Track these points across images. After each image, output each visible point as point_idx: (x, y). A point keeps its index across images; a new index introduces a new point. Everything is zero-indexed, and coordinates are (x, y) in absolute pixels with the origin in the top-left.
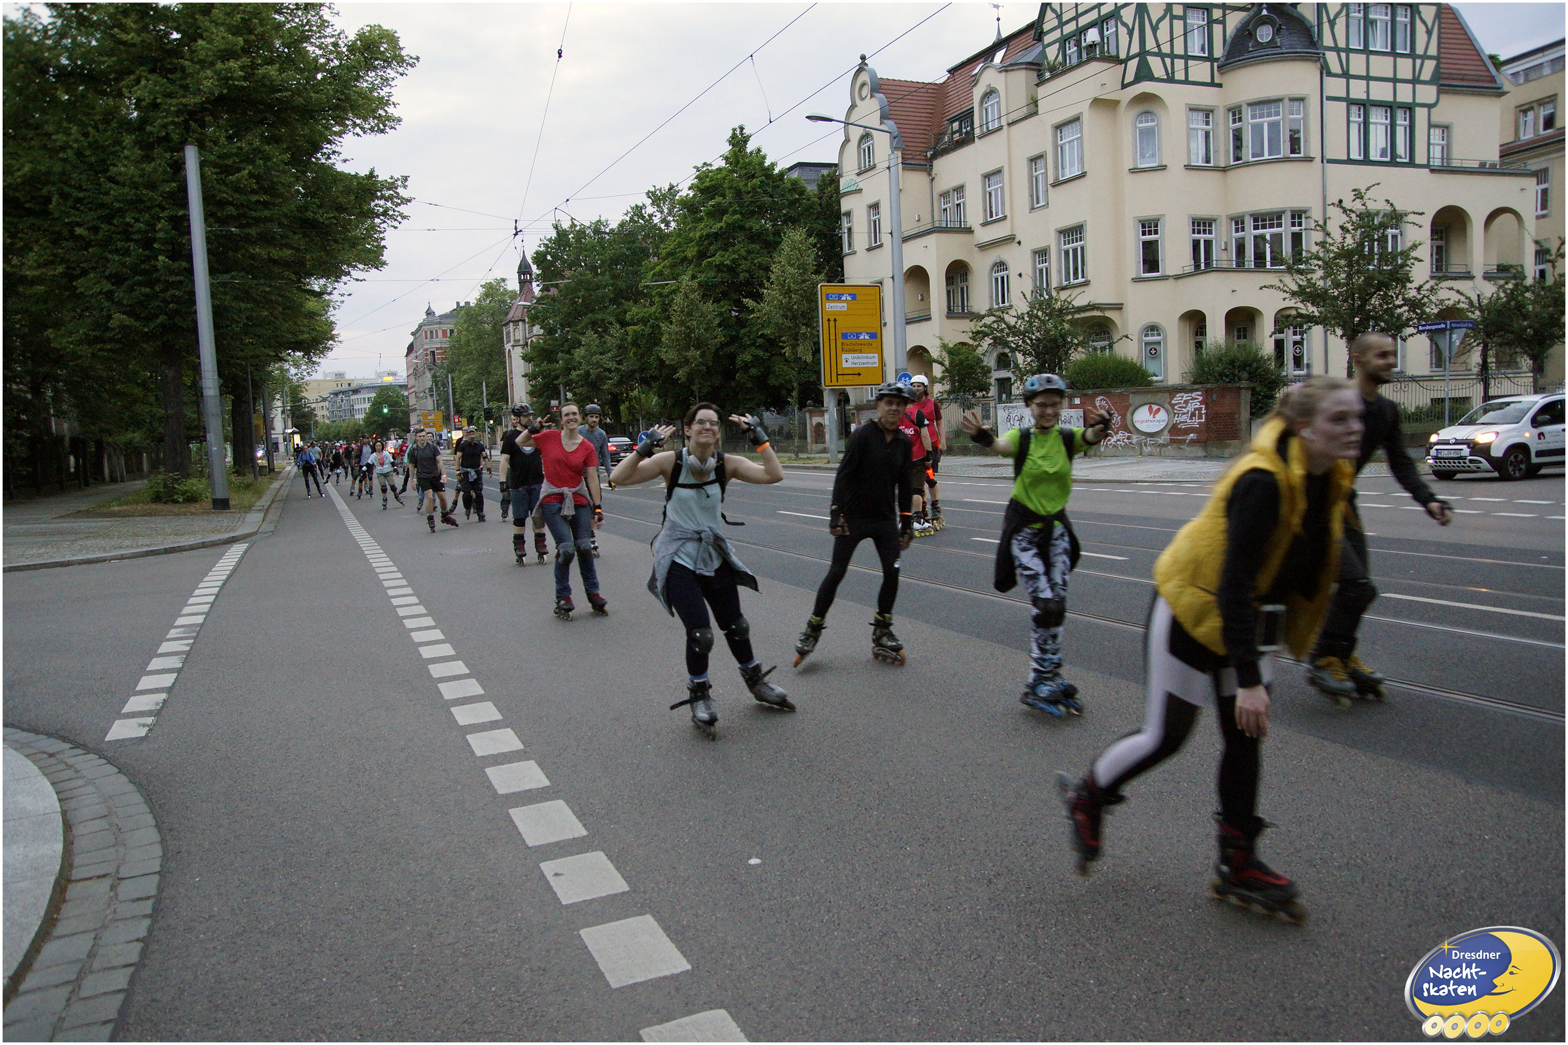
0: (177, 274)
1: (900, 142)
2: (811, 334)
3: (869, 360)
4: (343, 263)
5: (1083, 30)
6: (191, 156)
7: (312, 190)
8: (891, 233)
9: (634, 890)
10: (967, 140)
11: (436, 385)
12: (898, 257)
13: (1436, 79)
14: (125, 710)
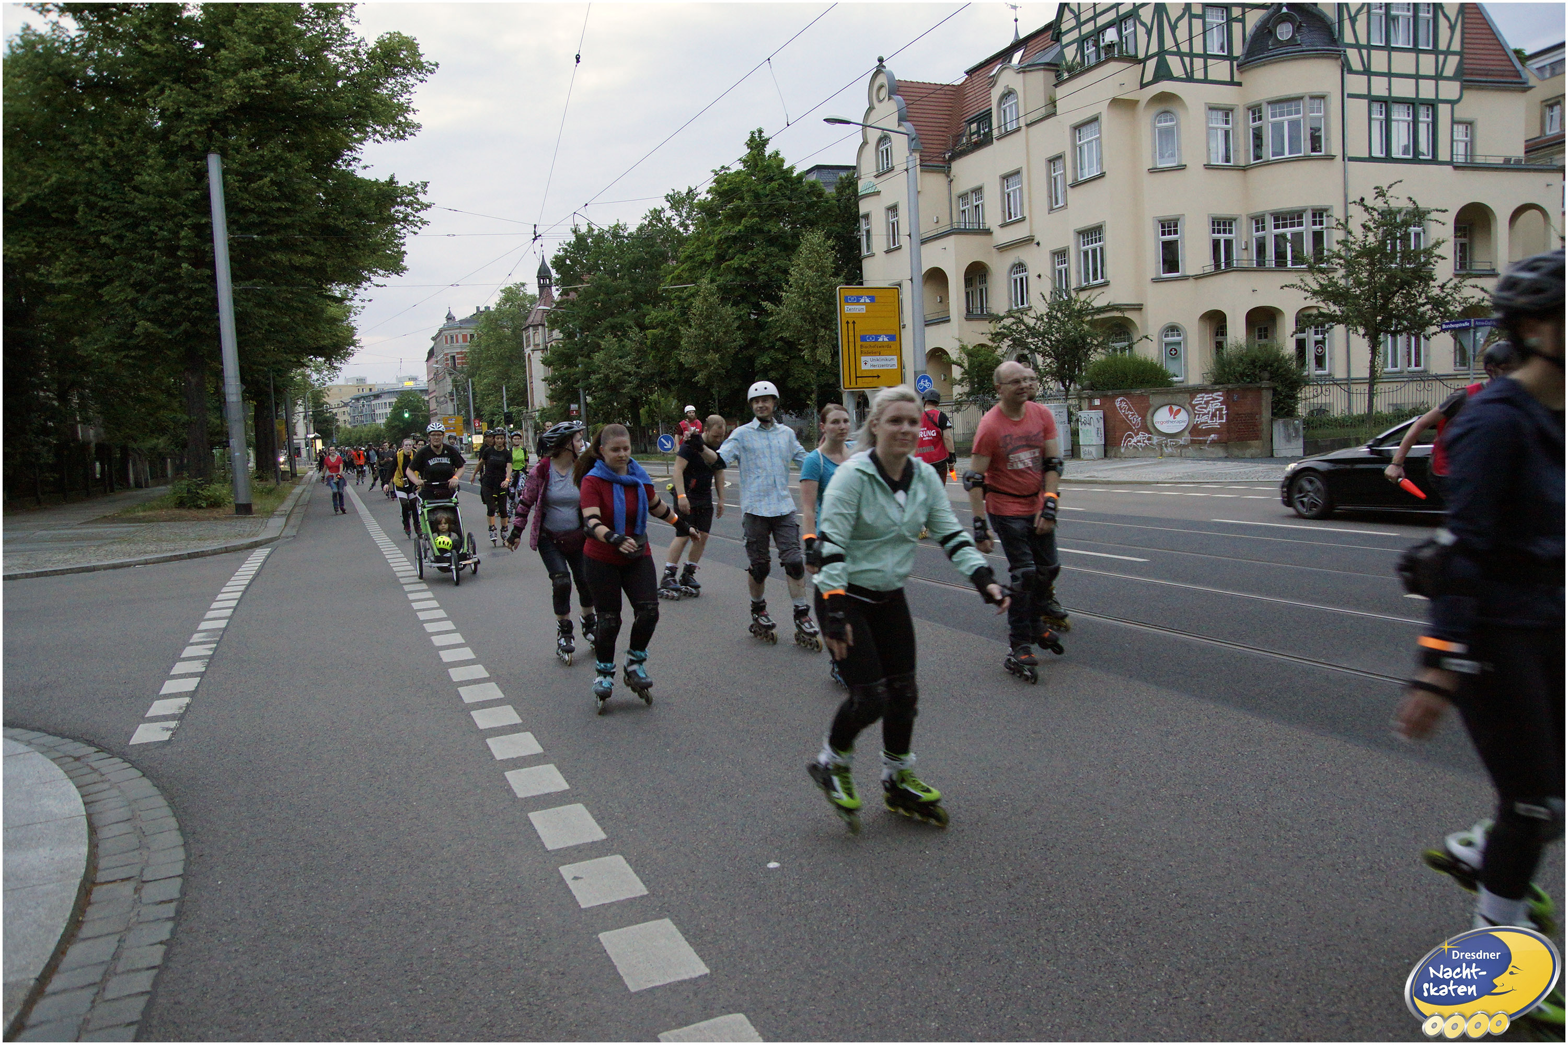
0: (200, 282)
1: (918, 144)
2: (829, 335)
3: (888, 362)
4: (364, 269)
5: (1101, 30)
6: (214, 164)
7: (333, 196)
8: (910, 236)
9: (653, 893)
10: (985, 141)
11: (457, 390)
12: (916, 258)
13: (1460, 75)
14: (150, 714)
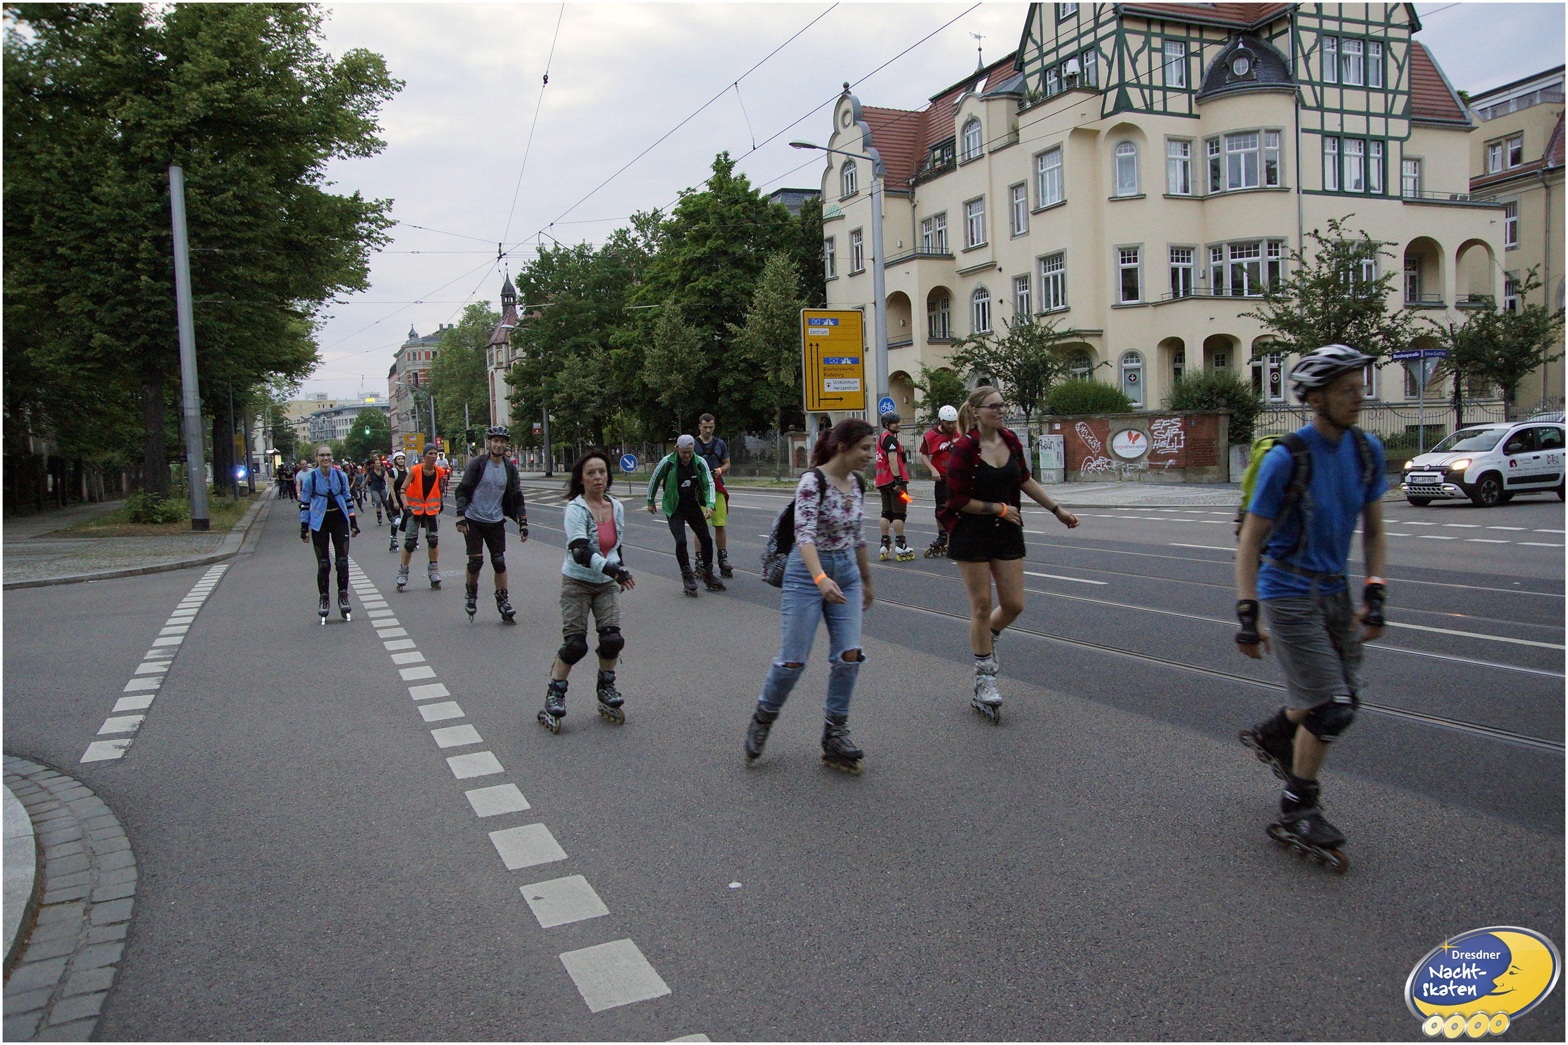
0: (161, 294)
1: (882, 169)
2: (792, 357)
3: (851, 385)
4: (326, 284)
5: (1063, 61)
6: (176, 177)
7: (296, 212)
8: (873, 259)
9: (614, 913)
10: (949, 167)
11: (419, 407)
12: (880, 283)
13: (1408, 113)
14: (102, 732)
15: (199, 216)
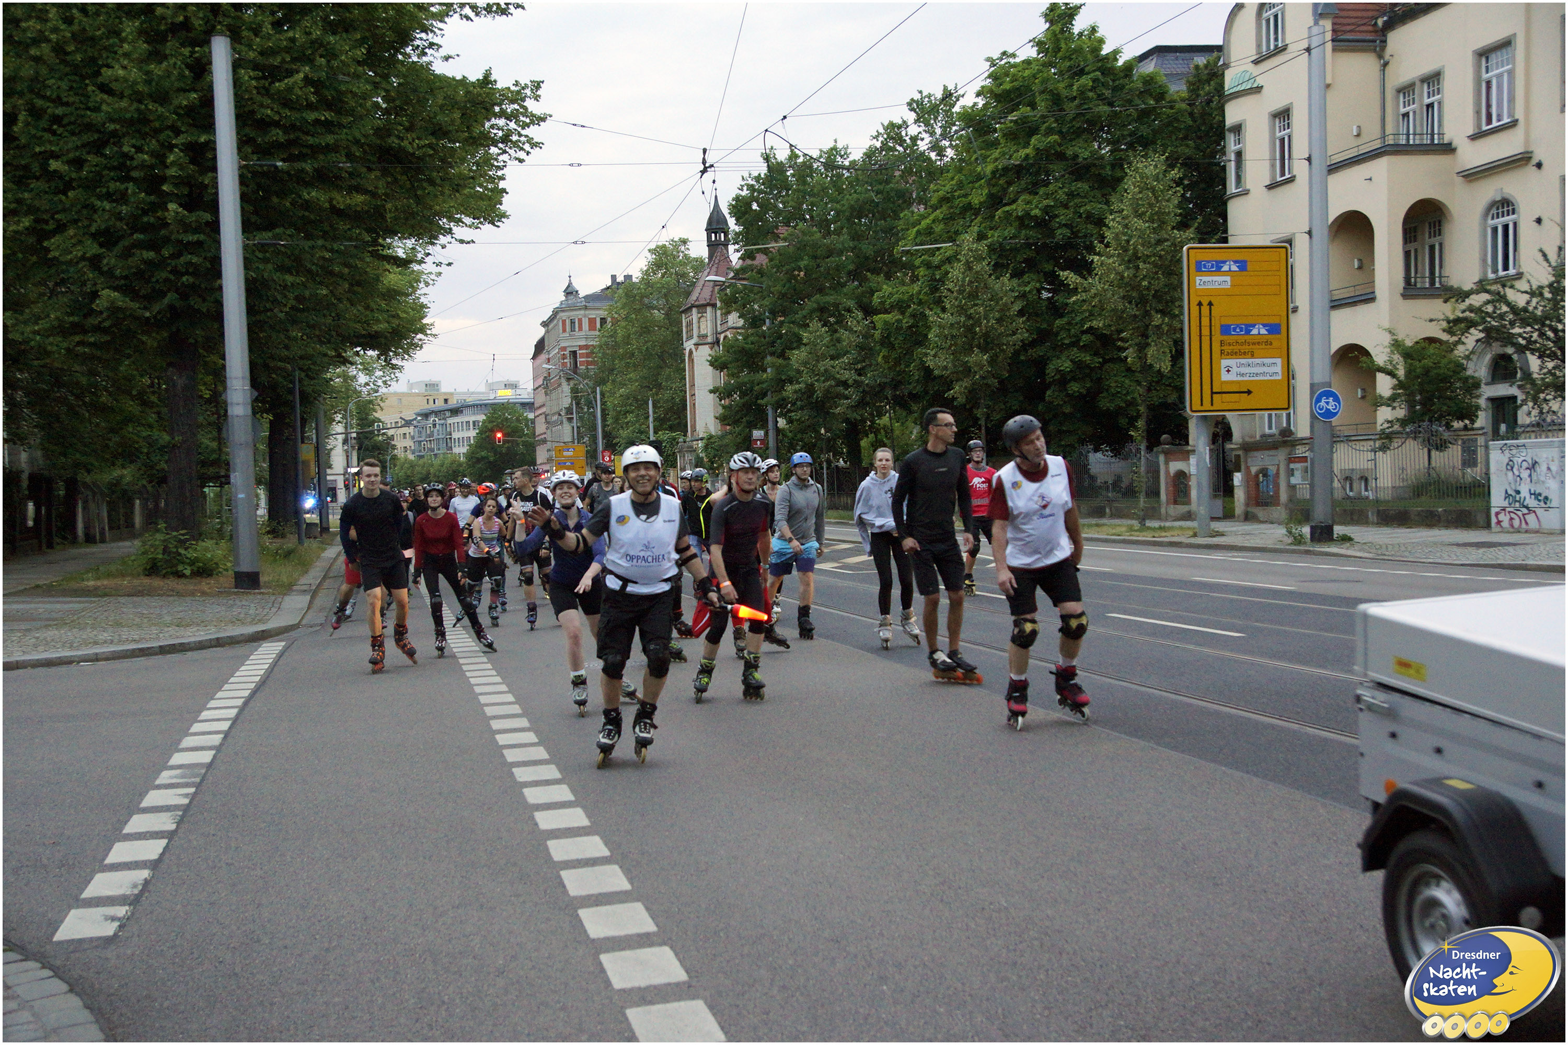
0: (196, 231)
2: (1170, 326)
3: (1272, 369)
4: (441, 215)
6: (221, 52)
7: (398, 103)
8: (1309, 159)
11: (578, 404)
12: (1320, 197)
14: (87, 893)
15: (253, 112)
